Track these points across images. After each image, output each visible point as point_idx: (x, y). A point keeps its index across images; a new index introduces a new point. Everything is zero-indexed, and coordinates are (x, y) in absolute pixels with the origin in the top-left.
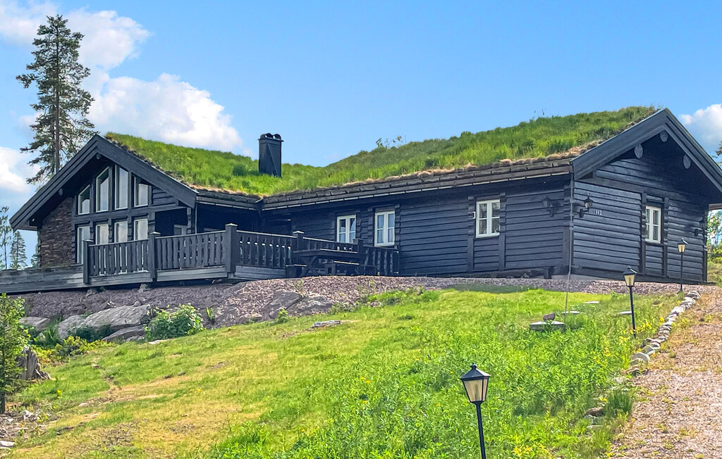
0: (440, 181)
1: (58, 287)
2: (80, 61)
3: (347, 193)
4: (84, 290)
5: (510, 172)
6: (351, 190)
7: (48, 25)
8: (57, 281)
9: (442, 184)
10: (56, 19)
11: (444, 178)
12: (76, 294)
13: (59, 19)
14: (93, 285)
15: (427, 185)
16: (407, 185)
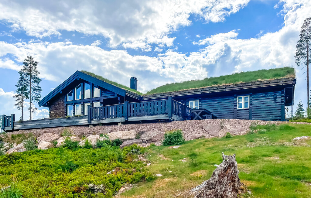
0: (226, 88)
1: (74, 124)
2: (37, 69)
3: (181, 93)
4: (88, 126)
5: (261, 84)
6: (183, 92)
7: (27, 59)
8: (73, 122)
9: (227, 89)
10: (30, 57)
11: (228, 87)
12: (83, 127)
13: (31, 57)
14: (92, 123)
15: (219, 90)
16: (210, 90)
